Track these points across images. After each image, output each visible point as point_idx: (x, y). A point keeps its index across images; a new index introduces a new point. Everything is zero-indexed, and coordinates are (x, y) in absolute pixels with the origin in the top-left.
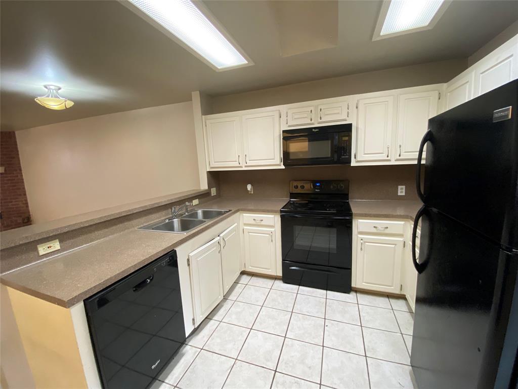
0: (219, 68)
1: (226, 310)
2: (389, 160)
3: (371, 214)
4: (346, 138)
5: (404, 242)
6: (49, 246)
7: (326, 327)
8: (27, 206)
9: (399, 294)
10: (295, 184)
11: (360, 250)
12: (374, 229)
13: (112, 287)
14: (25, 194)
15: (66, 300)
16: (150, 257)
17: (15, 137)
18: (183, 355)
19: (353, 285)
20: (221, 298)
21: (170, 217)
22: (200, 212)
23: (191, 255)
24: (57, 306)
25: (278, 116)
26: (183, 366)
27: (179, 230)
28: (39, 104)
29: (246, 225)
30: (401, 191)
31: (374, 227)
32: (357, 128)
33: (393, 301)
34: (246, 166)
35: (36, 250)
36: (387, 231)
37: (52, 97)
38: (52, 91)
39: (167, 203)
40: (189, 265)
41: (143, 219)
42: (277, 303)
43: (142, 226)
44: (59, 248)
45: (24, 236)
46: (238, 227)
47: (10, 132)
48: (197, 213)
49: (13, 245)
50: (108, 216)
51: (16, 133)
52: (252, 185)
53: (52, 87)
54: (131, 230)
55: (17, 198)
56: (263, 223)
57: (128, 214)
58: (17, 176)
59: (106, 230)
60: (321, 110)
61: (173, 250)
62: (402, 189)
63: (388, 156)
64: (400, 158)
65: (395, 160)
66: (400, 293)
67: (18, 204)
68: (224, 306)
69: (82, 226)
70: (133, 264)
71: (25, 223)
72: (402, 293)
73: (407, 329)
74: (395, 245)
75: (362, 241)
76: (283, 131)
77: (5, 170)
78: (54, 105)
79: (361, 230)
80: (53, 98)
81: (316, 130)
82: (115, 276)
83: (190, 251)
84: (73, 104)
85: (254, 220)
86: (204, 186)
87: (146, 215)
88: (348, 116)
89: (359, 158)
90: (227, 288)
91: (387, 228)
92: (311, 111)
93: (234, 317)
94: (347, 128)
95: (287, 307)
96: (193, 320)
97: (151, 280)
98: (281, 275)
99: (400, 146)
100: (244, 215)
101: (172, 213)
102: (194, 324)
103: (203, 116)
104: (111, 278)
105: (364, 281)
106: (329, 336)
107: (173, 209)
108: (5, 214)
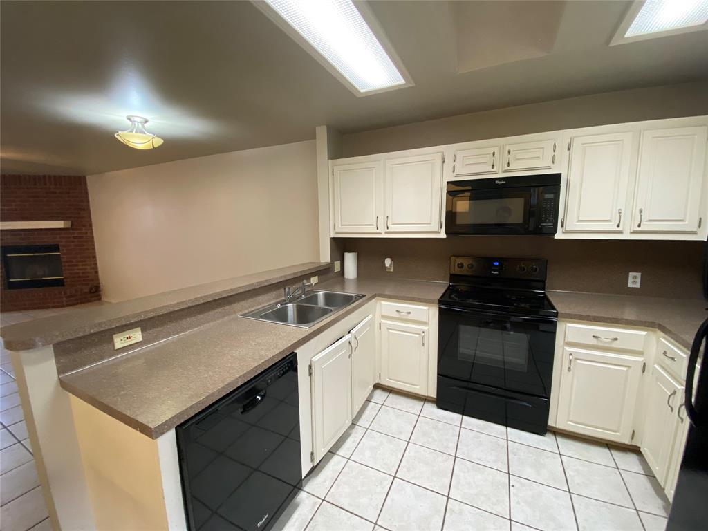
0: (362, 91)
1: (354, 441)
2: (621, 232)
3: (589, 316)
4: (551, 196)
5: (644, 364)
6: (128, 336)
7: (511, 488)
8: (97, 272)
9: (627, 445)
10: (460, 261)
11: (567, 371)
12: (595, 339)
13: (213, 408)
14: (95, 257)
15: (152, 426)
16: (263, 363)
17: (86, 184)
18: (297, 506)
19: (551, 423)
20: (349, 423)
21: (283, 301)
22: (321, 295)
23: (314, 359)
24: (138, 432)
25: (440, 161)
26: (297, 523)
27: (296, 321)
28: (119, 141)
29: (384, 317)
30: (634, 280)
31: (594, 336)
32: (568, 181)
33: (616, 454)
34: (386, 233)
35: (111, 341)
36: (615, 345)
37: (136, 132)
38: (136, 123)
39: (279, 281)
40: (310, 374)
41: (248, 302)
42: (430, 440)
43: (247, 311)
44: (141, 339)
45: (96, 322)
46: (373, 320)
47: (80, 177)
48: (316, 296)
49: (81, 334)
50: (205, 296)
51: (88, 178)
52: (392, 260)
53: (136, 119)
54: (232, 317)
55: (85, 261)
56: (410, 317)
57: (230, 294)
58: (86, 233)
59: (201, 316)
60: (509, 152)
61: (293, 352)
62: (635, 277)
63: (618, 226)
64: (640, 229)
65: (631, 233)
66: (629, 444)
67: (86, 269)
68: (352, 435)
69: (172, 310)
70: (242, 374)
71: (93, 293)
72: (633, 443)
73: (644, 503)
74: (629, 367)
75: (571, 357)
76: (448, 183)
77: (72, 225)
78: (140, 142)
79: (570, 339)
80: (138, 134)
81: (501, 183)
82: (219, 391)
83: (313, 355)
84: (161, 141)
85: (397, 311)
86: (325, 257)
87: (251, 297)
88: (553, 162)
89: (568, 227)
90: (358, 408)
91: (616, 339)
92: (494, 154)
93: (367, 453)
94: (553, 181)
95: (447, 447)
96: (312, 454)
97: (263, 397)
98: (435, 396)
99: (641, 211)
100: (383, 302)
101: (285, 295)
102: (312, 460)
103: (330, 161)
104: (213, 394)
105: (571, 419)
106: (518, 503)
107: (287, 290)
108: (68, 280)
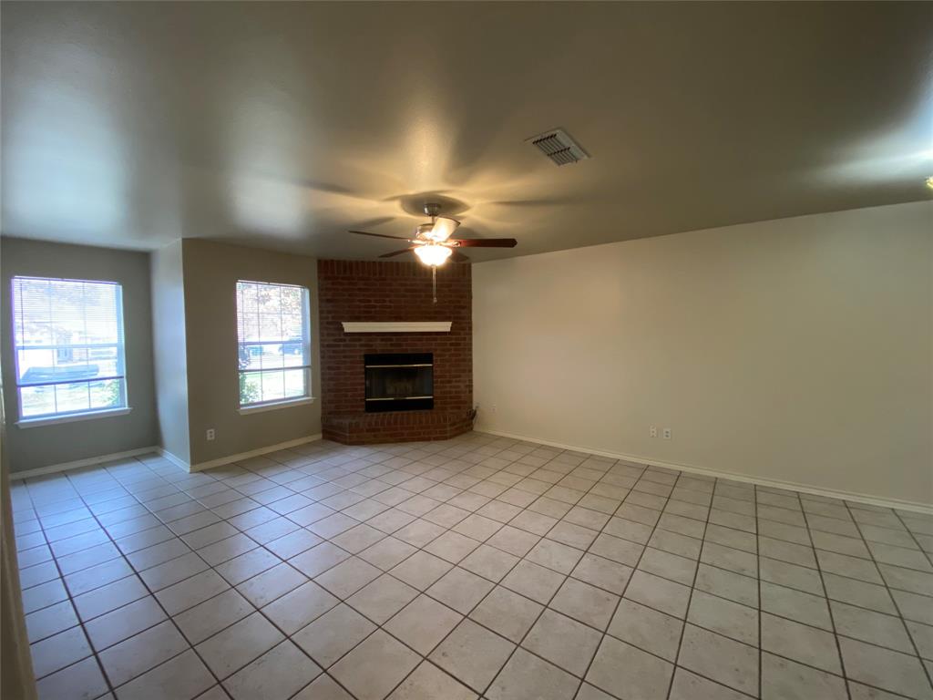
8: (471, 392)
14: (471, 371)
17: (470, 274)
47: (464, 265)
51: (473, 266)
55: (458, 376)
58: (465, 339)
67: (459, 387)
77: (452, 328)
108: (439, 401)
